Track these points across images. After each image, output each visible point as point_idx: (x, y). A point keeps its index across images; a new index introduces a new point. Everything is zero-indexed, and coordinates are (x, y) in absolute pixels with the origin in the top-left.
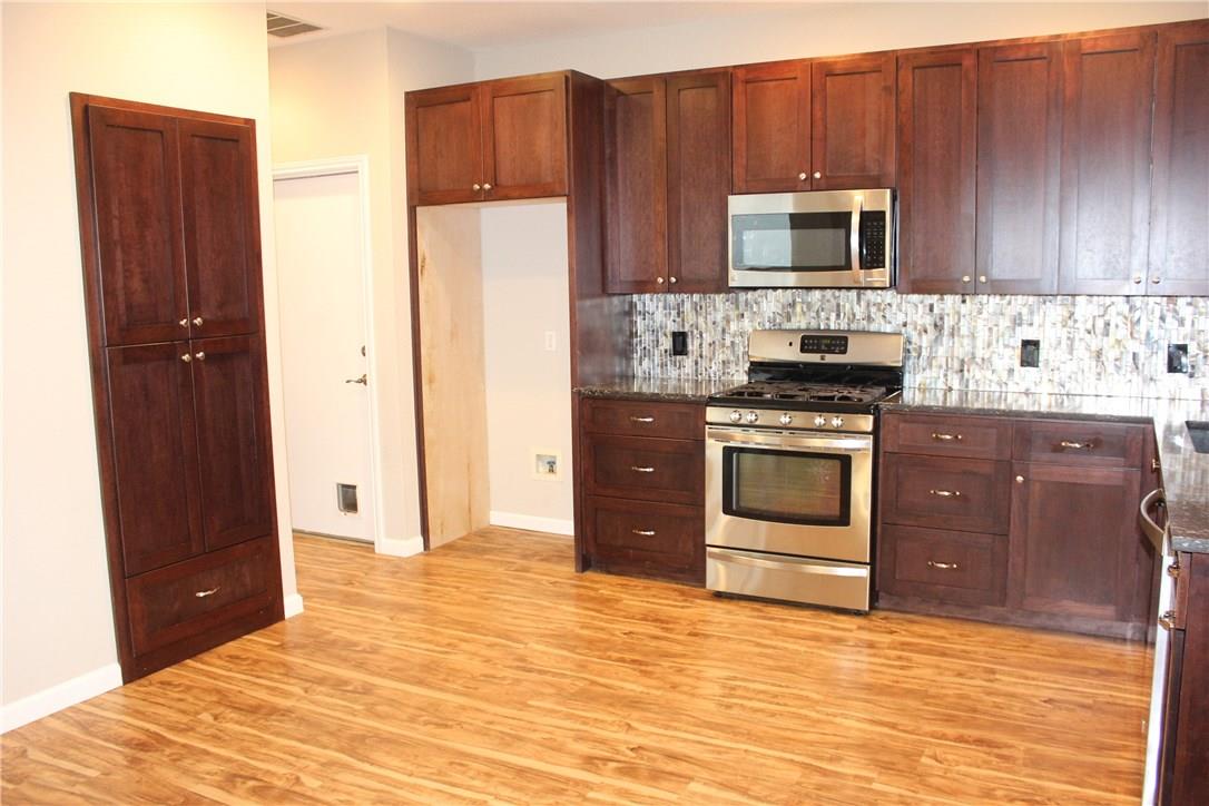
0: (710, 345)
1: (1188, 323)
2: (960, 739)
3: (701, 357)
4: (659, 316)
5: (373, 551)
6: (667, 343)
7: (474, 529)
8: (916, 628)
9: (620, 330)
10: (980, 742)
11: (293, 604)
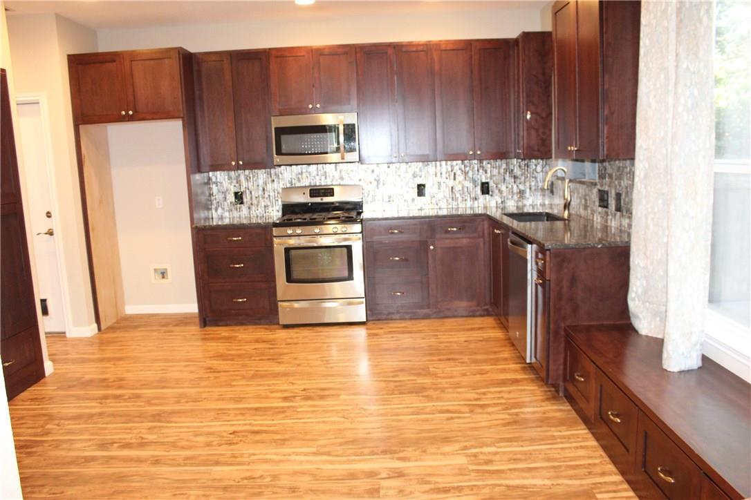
0: (256, 197)
1: (489, 171)
2: (440, 360)
3: (252, 204)
4: (226, 184)
5: (65, 337)
6: (231, 198)
7: (119, 318)
8: (391, 325)
9: (203, 193)
10: (449, 359)
11: (49, 367)
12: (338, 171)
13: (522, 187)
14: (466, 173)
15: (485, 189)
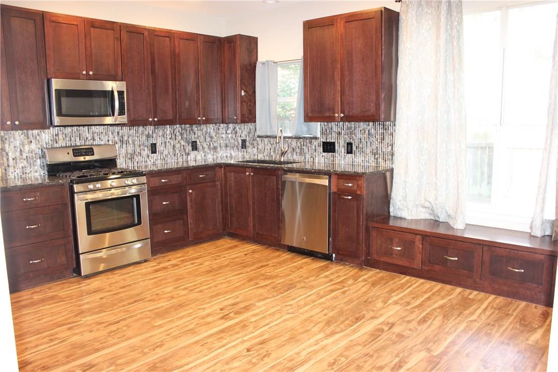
1: (196, 133)
12: (91, 133)
13: (215, 145)
14: (182, 134)
15: (194, 147)
